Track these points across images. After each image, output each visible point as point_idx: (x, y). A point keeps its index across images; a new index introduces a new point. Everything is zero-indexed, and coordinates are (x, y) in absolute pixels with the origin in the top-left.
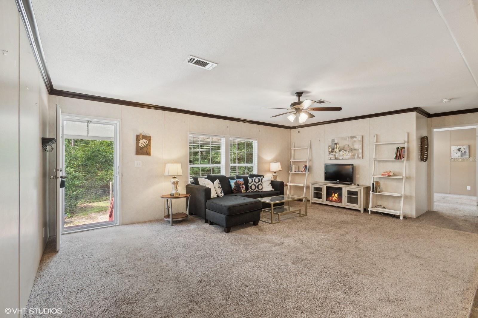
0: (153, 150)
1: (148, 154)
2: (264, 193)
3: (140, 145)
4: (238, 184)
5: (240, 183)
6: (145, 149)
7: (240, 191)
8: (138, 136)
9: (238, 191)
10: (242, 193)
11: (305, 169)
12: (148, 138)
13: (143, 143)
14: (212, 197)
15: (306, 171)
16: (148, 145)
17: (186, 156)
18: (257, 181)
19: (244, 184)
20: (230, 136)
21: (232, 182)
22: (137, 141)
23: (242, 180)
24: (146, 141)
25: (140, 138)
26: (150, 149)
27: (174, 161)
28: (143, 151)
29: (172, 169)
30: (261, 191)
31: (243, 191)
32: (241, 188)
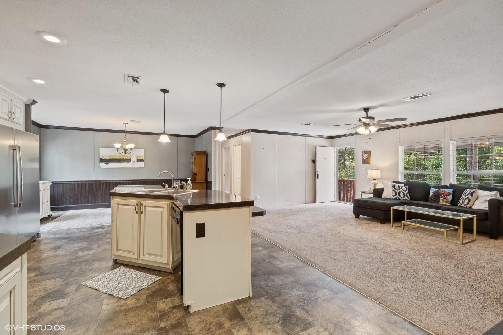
0: (373, 160)
1: (368, 163)
2: (472, 210)
3: (364, 158)
4: (439, 193)
5: (443, 193)
6: (367, 160)
8: (363, 152)
12: (368, 153)
13: (366, 156)
16: (369, 158)
17: (397, 164)
18: (466, 194)
19: (451, 195)
20: (451, 138)
21: (432, 191)
22: (363, 155)
23: (450, 190)
24: (367, 155)
25: (364, 153)
26: (370, 160)
27: (375, 168)
28: (366, 161)
29: (374, 173)
30: (465, 206)
31: (441, 202)
32: (441, 198)
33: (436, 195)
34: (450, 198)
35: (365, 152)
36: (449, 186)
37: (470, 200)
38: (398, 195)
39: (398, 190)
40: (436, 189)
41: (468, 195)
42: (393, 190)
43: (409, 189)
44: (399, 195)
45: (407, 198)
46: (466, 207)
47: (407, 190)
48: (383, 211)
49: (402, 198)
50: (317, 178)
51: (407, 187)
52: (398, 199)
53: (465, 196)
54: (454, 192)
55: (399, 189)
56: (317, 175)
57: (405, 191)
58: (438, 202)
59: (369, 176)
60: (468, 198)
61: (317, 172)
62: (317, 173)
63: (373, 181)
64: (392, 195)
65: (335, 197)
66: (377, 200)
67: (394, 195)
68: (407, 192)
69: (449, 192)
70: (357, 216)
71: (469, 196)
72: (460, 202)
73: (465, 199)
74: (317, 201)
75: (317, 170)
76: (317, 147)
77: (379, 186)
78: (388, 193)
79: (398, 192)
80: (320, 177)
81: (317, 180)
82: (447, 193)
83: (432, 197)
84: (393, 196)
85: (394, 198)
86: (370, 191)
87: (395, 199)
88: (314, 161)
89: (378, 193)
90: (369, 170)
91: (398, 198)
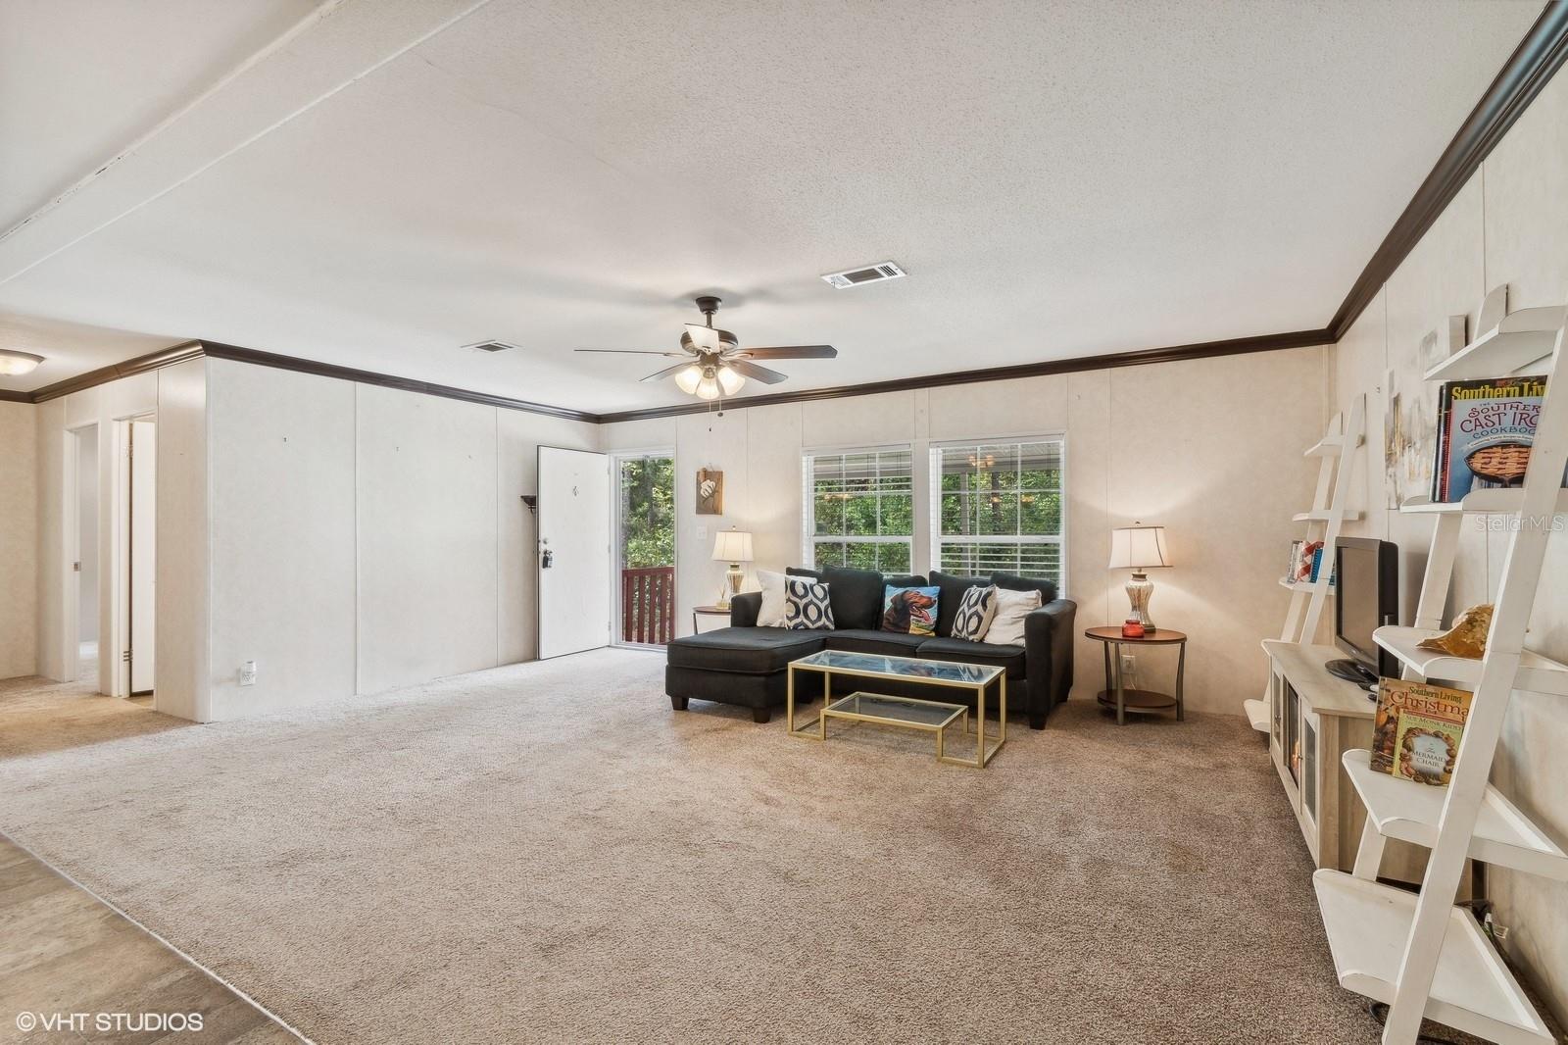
0: (728, 501)
1: (715, 510)
2: (991, 650)
3: (702, 493)
4: (906, 601)
5: (916, 600)
6: (711, 499)
7: (899, 627)
8: (698, 473)
9: (895, 625)
10: (907, 633)
11: (1306, 569)
12: (716, 476)
13: (707, 486)
14: (759, 624)
15: (1313, 580)
16: (716, 492)
17: (797, 514)
18: (972, 602)
19: (936, 606)
20: (931, 440)
21: (891, 594)
22: (699, 484)
23: (931, 592)
24: (712, 484)
25: (701, 478)
26: (720, 500)
27: (735, 528)
28: (708, 505)
29: (732, 545)
30: (971, 638)
31: (914, 629)
32: (912, 617)
33: (899, 607)
34: (932, 614)
35: (707, 474)
36: (927, 578)
37: (980, 619)
38: (802, 616)
39: (801, 597)
40: (900, 591)
41: (976, 603)
42: (789, 600)
43: (832, 593)
44: (806, 616)
45: (827, 623)
46: (972, 641)
47: (825, 596)
48: (762, 679)
49: (813, 623)
50: (545, 565)
51: (826, 585)
52: (802, 627)
53: (970, 607)
54: (941, 596)
55: (806, 595)
56: (541, 556)
57: (822, 601)
58: (905, 629)
59: (717, 554)
60: (976, 613)
61: (545, 543)
62: (543, 547)
63: (730, 572)
64: (787, 617)
65: (610, 629)
66: (745, 640)
67: (792, 614)
68: (827, 602)
69: (930, 598)
70: (680, 705)
71: (979, 607)
72: (956, 626)
73: (970, 617)
74: (543, 654)
75: (542, 536)
76: (542, 449)
77: (748, 587)
78: (774, 612)
79: (802, 603)
80: (553, 563)
81: (544, 573)
82: (925, 600)
83: (889, 615)
84: (790, 619)
85: (792, 624)
86: (720, 604)
87: (795, 628)
88: (531, 502)
89: (745, 610)
90: (719, 534)
91: (802, 623)
